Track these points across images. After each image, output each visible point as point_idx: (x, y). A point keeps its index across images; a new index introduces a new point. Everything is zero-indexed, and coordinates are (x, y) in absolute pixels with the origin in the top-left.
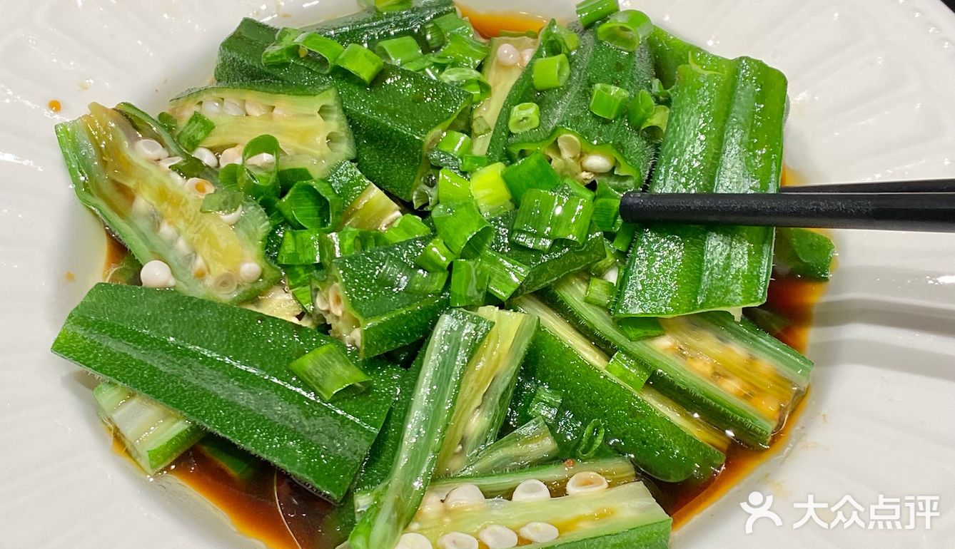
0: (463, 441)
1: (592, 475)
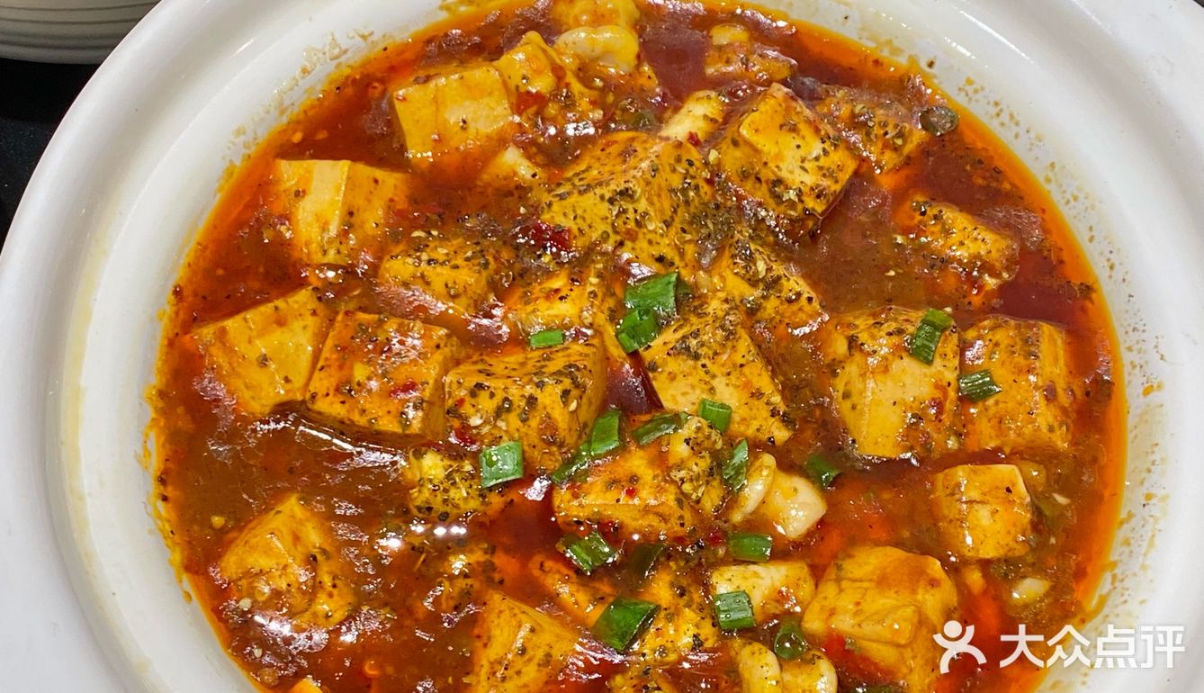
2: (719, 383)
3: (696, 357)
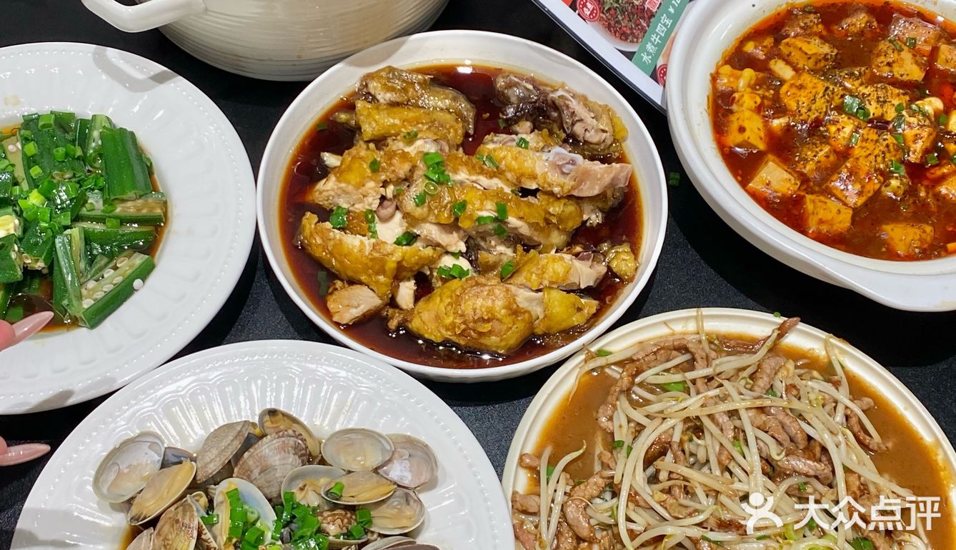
0: (81, 272)
1: (122, 259)
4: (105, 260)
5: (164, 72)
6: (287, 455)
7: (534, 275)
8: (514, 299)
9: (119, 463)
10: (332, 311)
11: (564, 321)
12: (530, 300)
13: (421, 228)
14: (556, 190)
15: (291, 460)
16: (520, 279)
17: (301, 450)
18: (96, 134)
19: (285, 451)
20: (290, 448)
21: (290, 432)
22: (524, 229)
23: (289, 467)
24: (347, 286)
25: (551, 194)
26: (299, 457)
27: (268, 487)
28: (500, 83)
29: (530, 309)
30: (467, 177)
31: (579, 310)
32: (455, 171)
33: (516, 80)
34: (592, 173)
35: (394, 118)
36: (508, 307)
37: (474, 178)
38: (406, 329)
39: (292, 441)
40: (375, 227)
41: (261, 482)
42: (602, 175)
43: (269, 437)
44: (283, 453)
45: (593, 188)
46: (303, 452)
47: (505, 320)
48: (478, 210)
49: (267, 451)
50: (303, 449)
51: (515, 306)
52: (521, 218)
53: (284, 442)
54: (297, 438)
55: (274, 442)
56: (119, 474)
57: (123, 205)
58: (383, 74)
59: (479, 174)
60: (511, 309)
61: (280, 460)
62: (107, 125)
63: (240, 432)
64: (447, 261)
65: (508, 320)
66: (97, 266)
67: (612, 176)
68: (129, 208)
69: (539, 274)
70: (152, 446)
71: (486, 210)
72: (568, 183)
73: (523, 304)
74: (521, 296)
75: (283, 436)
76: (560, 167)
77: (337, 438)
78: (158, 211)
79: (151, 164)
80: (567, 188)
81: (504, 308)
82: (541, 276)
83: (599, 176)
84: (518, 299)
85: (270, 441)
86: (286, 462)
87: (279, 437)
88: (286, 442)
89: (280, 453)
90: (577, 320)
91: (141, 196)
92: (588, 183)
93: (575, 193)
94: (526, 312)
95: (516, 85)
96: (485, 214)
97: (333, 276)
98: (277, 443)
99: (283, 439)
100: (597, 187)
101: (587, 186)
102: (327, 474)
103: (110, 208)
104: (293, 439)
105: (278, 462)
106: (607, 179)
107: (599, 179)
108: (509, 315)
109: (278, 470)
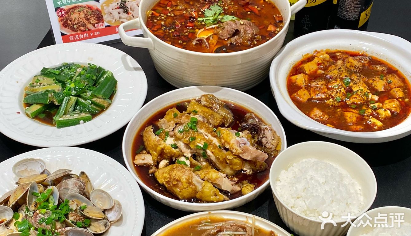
0: (69, 112)
1: (84, 113)
2: (360, 87)
3: (357, 84)
4: (79, 112)
5: (140, 68)
6: (75, 187)
7: (204, 173)
8: (192, 178)
9: (28, 166)
10: (135, 159)
11: (208, 196)
12: (199, 182)
13: (178, 142)
14: (234, 151)
15: (75, 189)
16: (199, 172)
17: (81, 188)
18: (105, 76)
19: (75, 185)
20: (78, 185)
21: (82, 180)
22: (213, 158)
23: (74, 191)
24: (147, 153)
25: (232, 152)
26: (79, 190)
27: (63, 195)
28: (248, 115)
29: (197, 185)
30: (204, 132)
31: (216, 195)
32: (201, 128)
33: (254, 116)
34: (249, 150)
35: (200, 109)
36: (188, 180)
37: (206, 134)
38: (154, 175)
39: (80, 183)
40: (167, 138)
41: (62, 192)
42: (253, 153)
43: (74, 178)
44: (74, 186)
45: (248, 157)
46: (82, 189)
47: (184, 184)
48: (198, 142)
49: (70, 182)
50: (82, 188)
51: (190, 181)
52: (212, 152)
53: (77, 182)
54: (83, 183)
55: (74, 181)
56: (26, 170)
57: (96, 99)
58: (209, 96)
59: (209, 133)
60: (188, 181)
61: (72, 187)
62: (110, 75)
63: (66, 172)
64: (182, 159)
65: (186, 185)
66: (74, 113)
67: (256, 154)
68: (98, 100)
69: (205, 173)
70: (42, 166)
71: (201, 144)
72: (239, 151)
73: (194, 182)
74: (195, 178)
75: (78, 180)
76: (240, 144)
77: (98, 192)
78: (105, 105)
79: (116, 92)
80: (238, 152)
81: (186, 179)
82: (206, 174)
83: (251, 152)
84: (194, 179)
85: (74, 180)
86: (73, 189)
87: (77, 180)
88: (78, 183)
89: (74, 185)
90: (213, 198)
91: (103, 99)
92: (247, 153)
93: (241, 156)
94: (194, 185)
95: (253, 118)
96: (200, 145)
97: (145, 148)
98: (75, 181)
99: (78, 181)
100: (250, 157)
101: (246, 155)
102: (86, 202)
103: (91, 97)
104: (81, 183)
105: (71, 188)
106: (254, 155)
107: (251, 154)
108: (187, 183)
109: (69, 191)
